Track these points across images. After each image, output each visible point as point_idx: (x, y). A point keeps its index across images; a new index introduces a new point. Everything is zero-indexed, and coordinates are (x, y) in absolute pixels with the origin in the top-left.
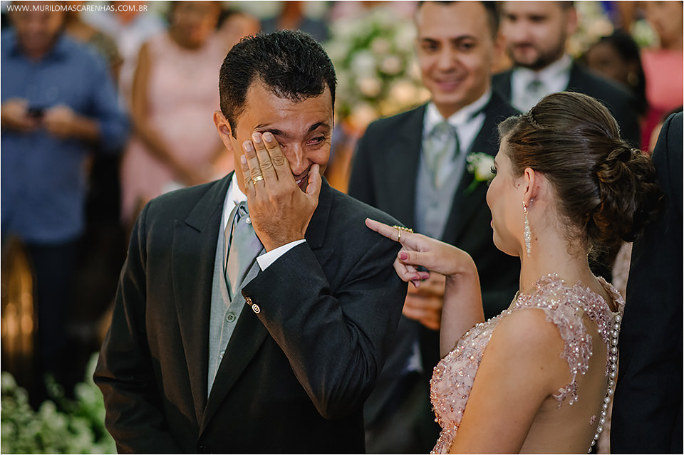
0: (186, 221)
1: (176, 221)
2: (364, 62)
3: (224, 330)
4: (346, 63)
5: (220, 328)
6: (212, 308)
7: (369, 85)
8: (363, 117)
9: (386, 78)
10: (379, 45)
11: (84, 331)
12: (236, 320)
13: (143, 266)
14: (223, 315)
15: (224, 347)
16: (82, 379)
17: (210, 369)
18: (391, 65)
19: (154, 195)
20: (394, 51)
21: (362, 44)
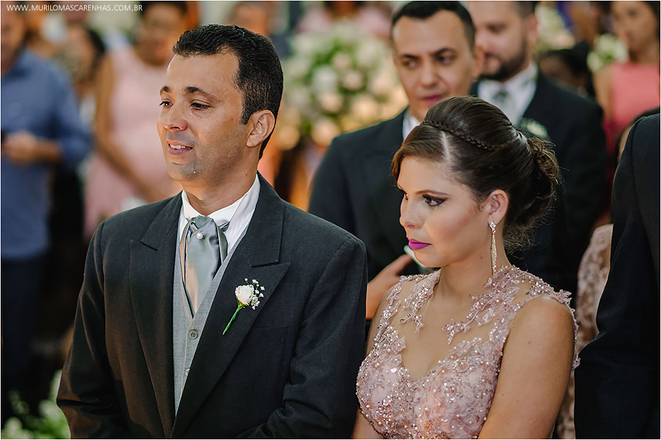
0: (142, 241)
1: (132, 240)
2: (325, 78)
3: (188, 348)
4: (307, 79)
5: (184, 345)
6: (174, 326)
7: (331, 100)
8: (325, 132)
9: (347, 93)
10: (341, 60)
11: (48, 348)
12: (199, 337)
13: (101, 287)
14: (186, 332)
15: (188, 364)
16: (46, 396)
17: (175, 386)
18: (353, 80)
19: (115, 212)
20: (355, 67)
21: (324, 60)
